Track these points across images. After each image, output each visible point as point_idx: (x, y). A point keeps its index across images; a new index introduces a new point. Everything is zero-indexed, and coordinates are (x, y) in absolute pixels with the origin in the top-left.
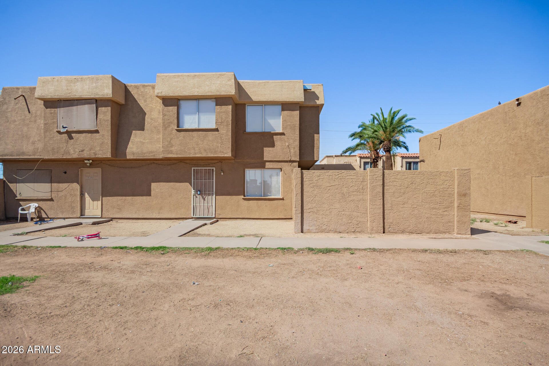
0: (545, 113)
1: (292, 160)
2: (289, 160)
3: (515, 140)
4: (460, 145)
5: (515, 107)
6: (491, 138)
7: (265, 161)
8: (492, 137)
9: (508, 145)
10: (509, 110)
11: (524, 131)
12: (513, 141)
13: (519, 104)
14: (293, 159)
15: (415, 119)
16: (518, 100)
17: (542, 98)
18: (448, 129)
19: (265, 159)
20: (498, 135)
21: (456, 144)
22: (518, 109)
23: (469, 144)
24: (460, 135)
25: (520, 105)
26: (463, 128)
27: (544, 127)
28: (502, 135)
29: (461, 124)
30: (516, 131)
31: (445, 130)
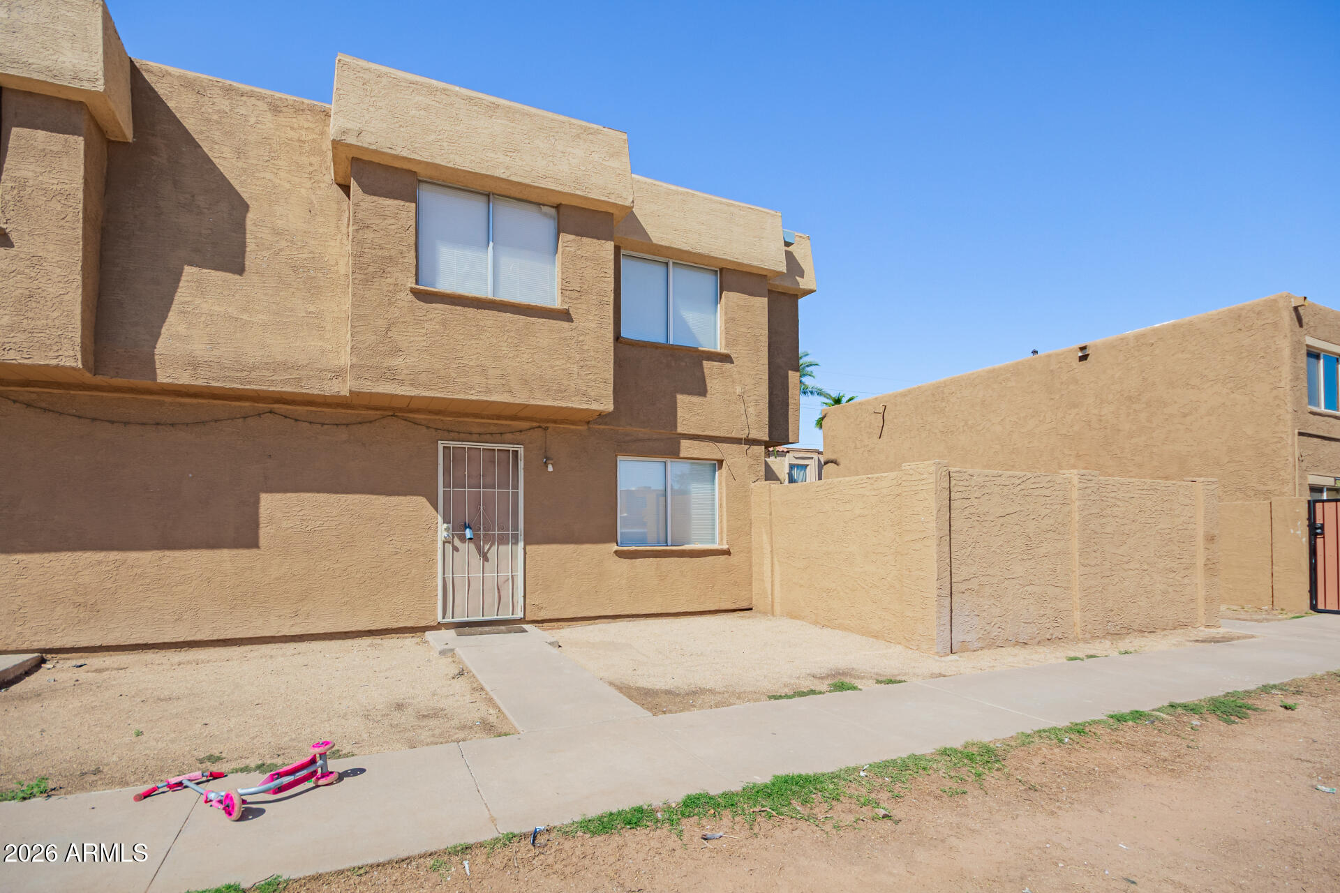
0: (1145, 380)
1: (750, 436)
2: (744, 436)
3: (1076, 428)
4: (937, 431)
5: (1075, 363)
6: (1017, 420)
7: (680, 434)
8: (1020, 419)
9: (1059, 437)
10: (1059, 368)
11: (1095, 411)
12: (1070, 430)
13: (1084, 358)
14: (754, 434)
15: (817, 365)
16: (1083, 349)
17: (1138, 351)
18: (904, 395)
19: (680, 430)
20: (1034, 416)
21: (928, 427)
22: (1083, 367)
23: (961, 430)
24: (938, 409)
25: (1086, 359)
26: (944, 396)
27: (1144, 406)
28: (1044, 416)
29: (939, 387)
30: (1077, 410)
31: (896, 396)
